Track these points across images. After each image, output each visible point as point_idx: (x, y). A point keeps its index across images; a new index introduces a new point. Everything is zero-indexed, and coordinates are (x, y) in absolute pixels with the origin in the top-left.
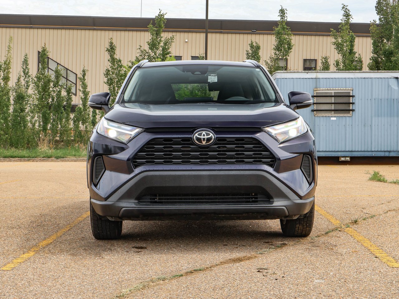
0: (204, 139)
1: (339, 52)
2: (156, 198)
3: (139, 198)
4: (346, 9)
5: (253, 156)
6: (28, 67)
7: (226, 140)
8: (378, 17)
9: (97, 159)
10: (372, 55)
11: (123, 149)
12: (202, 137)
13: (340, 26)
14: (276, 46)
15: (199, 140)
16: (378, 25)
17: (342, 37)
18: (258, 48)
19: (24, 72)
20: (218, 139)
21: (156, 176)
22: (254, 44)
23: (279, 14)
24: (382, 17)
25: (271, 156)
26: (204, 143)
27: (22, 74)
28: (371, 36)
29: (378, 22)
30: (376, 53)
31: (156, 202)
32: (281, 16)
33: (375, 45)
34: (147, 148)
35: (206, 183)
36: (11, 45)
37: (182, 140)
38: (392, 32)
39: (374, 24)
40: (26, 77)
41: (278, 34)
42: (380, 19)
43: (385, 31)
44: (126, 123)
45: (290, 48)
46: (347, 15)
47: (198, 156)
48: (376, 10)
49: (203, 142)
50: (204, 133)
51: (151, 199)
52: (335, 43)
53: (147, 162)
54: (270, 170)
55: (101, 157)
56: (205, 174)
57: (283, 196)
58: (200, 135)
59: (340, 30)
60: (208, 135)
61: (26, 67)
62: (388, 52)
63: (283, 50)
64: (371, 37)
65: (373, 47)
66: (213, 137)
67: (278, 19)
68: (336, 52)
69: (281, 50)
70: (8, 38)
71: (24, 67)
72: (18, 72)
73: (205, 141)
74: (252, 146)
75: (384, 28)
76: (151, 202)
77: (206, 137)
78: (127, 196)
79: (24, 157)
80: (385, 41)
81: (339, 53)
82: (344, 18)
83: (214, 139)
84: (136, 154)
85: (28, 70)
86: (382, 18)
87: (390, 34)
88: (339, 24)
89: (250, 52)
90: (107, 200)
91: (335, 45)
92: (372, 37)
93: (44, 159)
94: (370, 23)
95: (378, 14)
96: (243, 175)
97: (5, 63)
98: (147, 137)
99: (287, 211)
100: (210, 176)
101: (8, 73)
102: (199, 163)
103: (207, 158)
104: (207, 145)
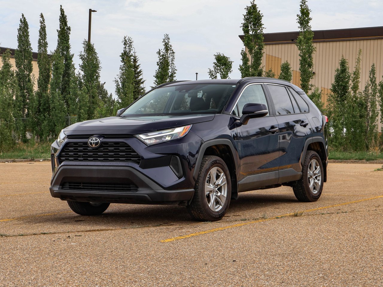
2: (81, 185)
5: (126, 156)
6: (375, 76)
7: (108, 144)
12: (93, 142)
15: (91, 143)
19: (371, 81)
20: (104, 143)
25: (137, 156)
27: (370, 83)
31: (81, 188)
34: (66, 149)
36: (361, 57)
37: (83, 144)
40: (373, 85)
47: (92, 155)
49: (93, 145)
50: (94, 139)
51: (69, 185)
54: (137, 166)
55: (53, 155)
56: (101, 168)
57: (146, 186)
58: (92, 140)
61: (373, 76)
66: (99, 142)
70: (358, 50)
71: (372, 76)
72: (366, 81)
73: (95, 145)
74: (125, 148)
76: (70, 188)
77: (95, 141)
78: (56, 183)
79: (339, 158)
84: (60, 154)
85: (375, 79)
93: (355, 161)
97: (354, 74)
98: (65, 142)
99: (149, 198)
100: (98, 170)
101: (358, 82)
102: (93, 161)
103: (97, 157)
104: (96, 147)
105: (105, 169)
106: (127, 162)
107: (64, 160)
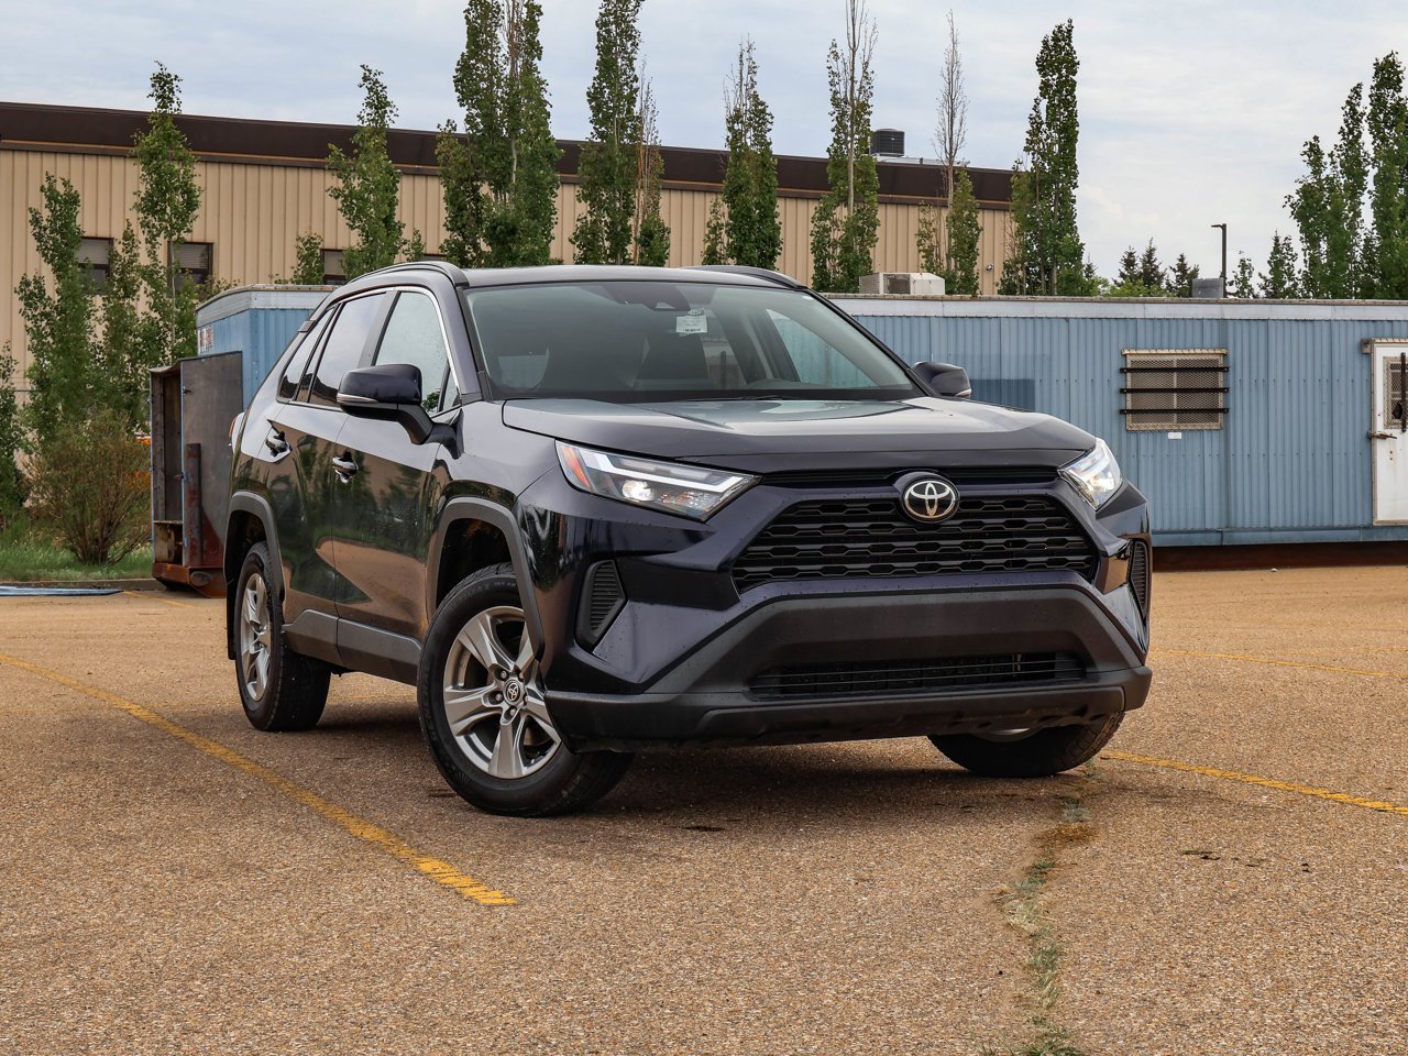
0: (932, 502)
1: (354, 222)
3: (754, 683)
4: (377, 82)
5: (1047, 547)
7: (981, 504)
8: (463, 112)
9: (599, 568)
10: (446, 235)
11: (694, 537)
12: (926, 497)
13: (358, 136)
14: (143, 199)
15: (919, 504)
16: (462, 139)
17: (363, 174)
18: (73, 200)
20: (965, 502)
21: (807, 612)
22: (60, 189)
23: (152, 90)
24: (474, 111)
25: (1086, 547)
26: (932, 512)
28: (439, 173)
29: (462, 129)
30: (459, 229)
32: (159, 97)
33: (454, 201)
34: (774, 531)
35: (935, 629)
37: (870, 508)
38: (511, 163)
39: (449, 136)
41: (150, 158)
42: (469, 120)
43: (487, 158)
44: (685, 459)
45: (191, 205)
46: (379, 103)
47: (913, 551)
48: (457, 90)
49: (929, 510)
50: (930, 484)
51: (783, 681)
52: (337, 194)
53: (774, 572)
54: (1088, 584)
55: (610, 563)
58: (920, 490)
59: (356, 151)
60: (940, 489)
62: (503, 227)
63: (168, 211)
64: (438, 176)
65: (446, 209)
66: (954, 499)
67: (150, 106)
68: (343, 220)
69: (163, 211)
73: (936, 507)
74: (1046, 519)
75: (486, 147)
76: (784, 691)
77: (936, 497)
78: (720, 673)
80: (485, 189)
81: (352, 227)
82: (368, 111)
83: (956, 502)
84: (745, 552)
86: (477, 115)
87: (504, 168)
88: (351, 131)
89: (46, 213)
90: (650, 690)
91: (341, 199)
92: (446, 177)
94: (438, 130)
95: (461, 102)
96: (1030, 603)
98: (777, 500)
100: (948, 607)
102: (913, 572)
103: (934, 557)
104: (938, 519)
105: (980, 603)
106: (1053, 570)
107: (769, 577)
